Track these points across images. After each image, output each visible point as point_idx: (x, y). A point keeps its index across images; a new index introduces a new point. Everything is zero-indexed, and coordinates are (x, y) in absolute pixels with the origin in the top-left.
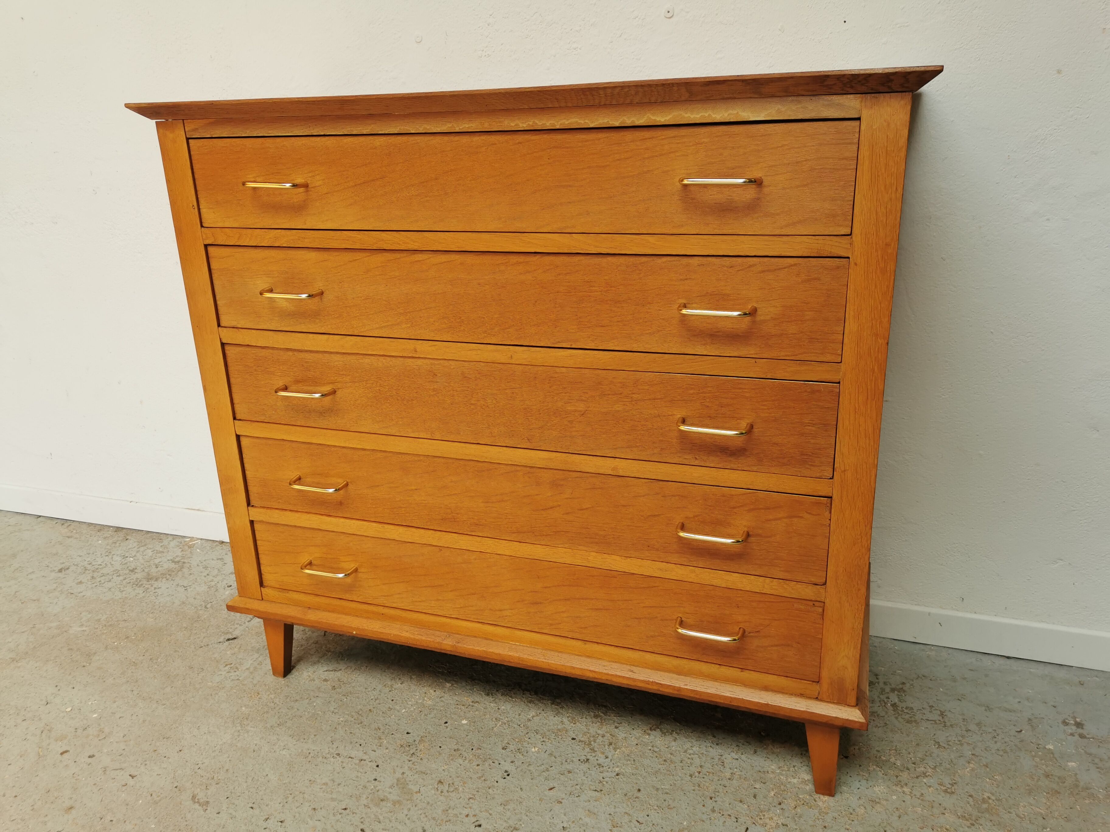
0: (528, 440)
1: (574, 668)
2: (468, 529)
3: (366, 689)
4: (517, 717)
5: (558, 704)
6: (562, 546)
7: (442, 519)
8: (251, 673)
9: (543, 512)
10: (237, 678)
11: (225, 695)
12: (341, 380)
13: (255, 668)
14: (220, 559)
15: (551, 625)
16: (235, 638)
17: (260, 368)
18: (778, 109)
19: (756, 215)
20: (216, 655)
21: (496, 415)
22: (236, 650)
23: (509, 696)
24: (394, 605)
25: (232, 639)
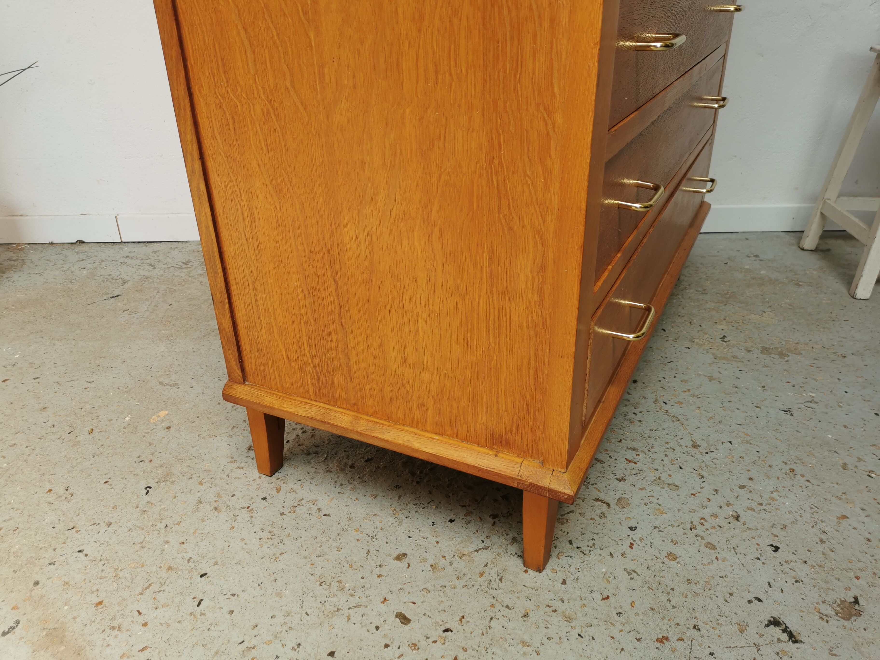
10: (141, 316)
11: (138, 327)
14: (59, 254)
16: (118, 296)
22: (125, 302)
25: (116, 297)
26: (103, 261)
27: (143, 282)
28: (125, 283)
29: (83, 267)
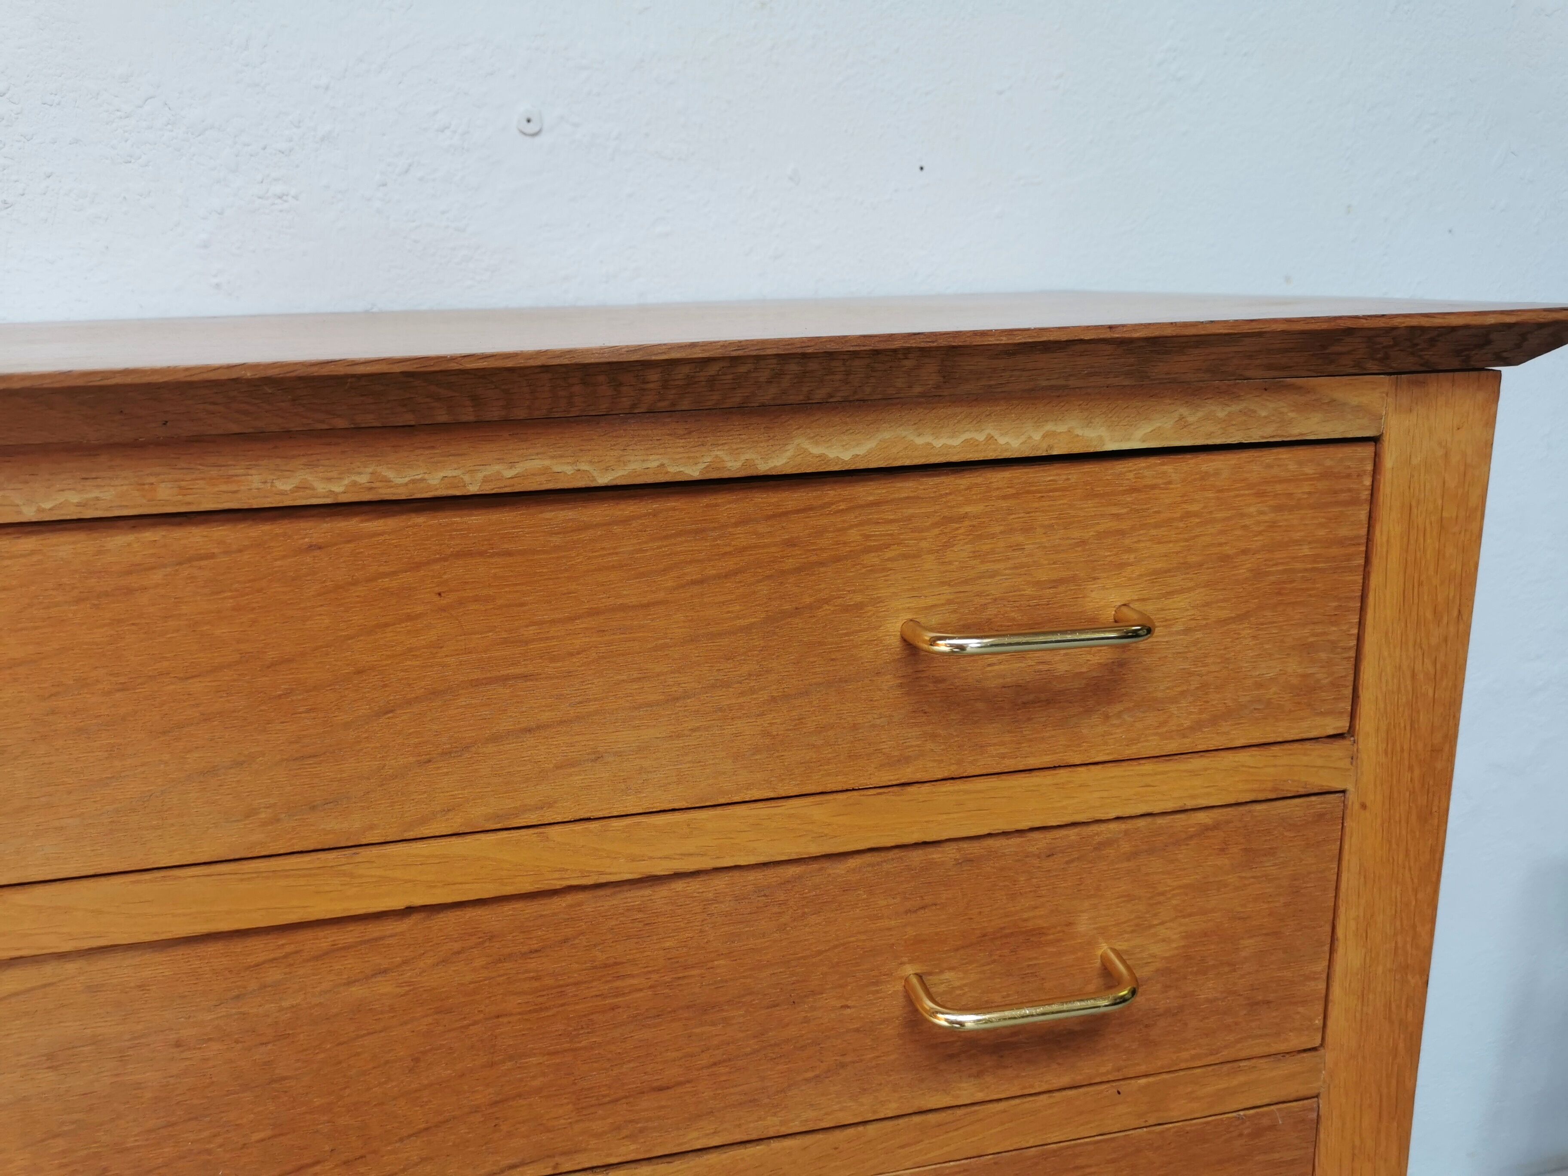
18: (1182, 418)
19: (1118, 707)
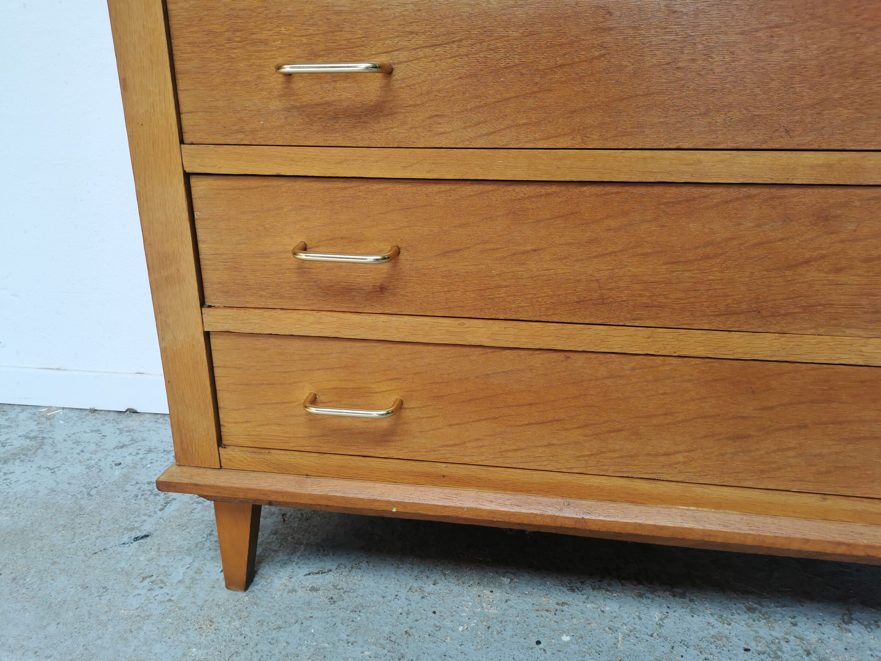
0: (787, 132)
1: (807, 541)
2: (629, 316)
3: (383, 597)
4: (638, 621)
5: (683, 596)
6: (813, 331)
7: (578, 302)
8: (188, 588)
9: (788, 273)
10: (168, 598)
11: (154, 629)
12: (406, 43)
13: (193, 580)
14: (96, 431)
15: (762, 471)
16: (146, 536)
17: (238, 34)
20: (123, 564)
21: (728, 86)
22: (153, 553)
23: (603, 589)
24: (466, 460)
25: (142, 538)
26: (150, 451)
27: (195, 505)
28: (167, 503)
29: (118, 462)
